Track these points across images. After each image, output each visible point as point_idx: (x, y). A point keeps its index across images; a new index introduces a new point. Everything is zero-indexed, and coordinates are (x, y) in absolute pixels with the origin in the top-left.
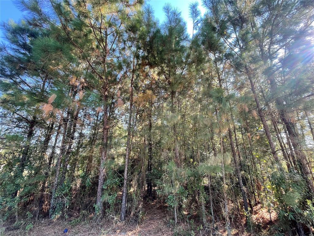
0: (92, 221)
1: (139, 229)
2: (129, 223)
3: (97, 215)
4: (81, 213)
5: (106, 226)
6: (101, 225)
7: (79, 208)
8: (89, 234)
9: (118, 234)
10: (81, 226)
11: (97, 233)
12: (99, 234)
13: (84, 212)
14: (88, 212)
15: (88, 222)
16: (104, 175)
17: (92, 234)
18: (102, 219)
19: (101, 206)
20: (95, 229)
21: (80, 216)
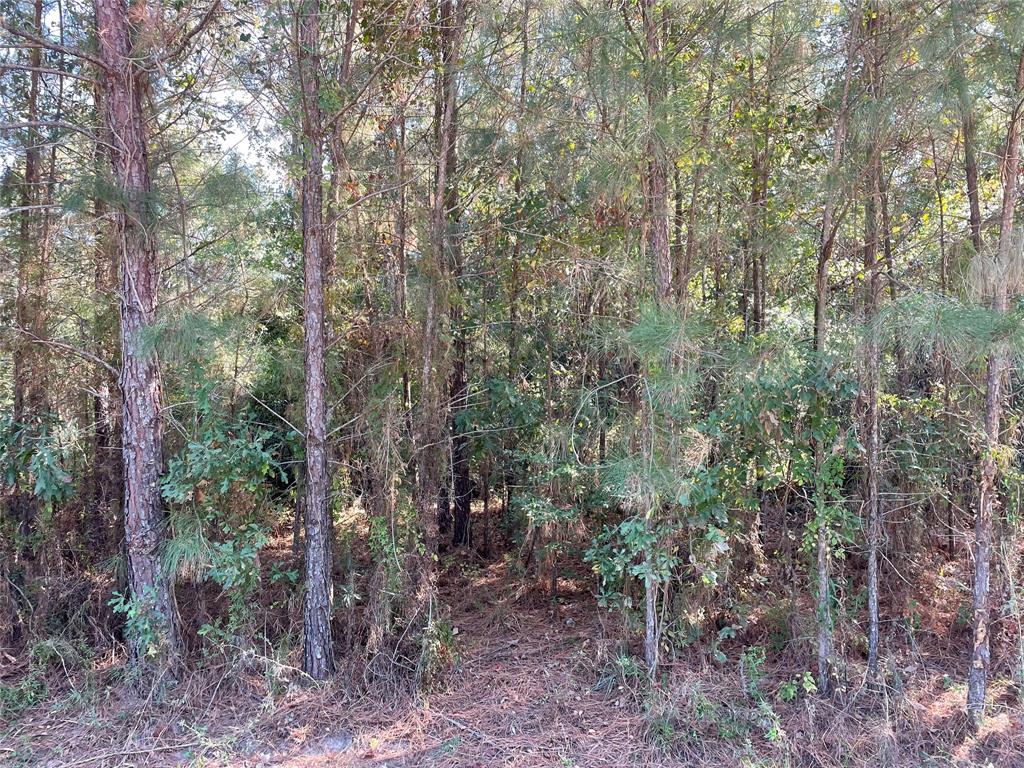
0: (120, 693)
1: (430, 715)
2: (364, 690)
3: (148, 658)
4: (32, 654)
5: (215, 714)
6: (185, 711)
7: (17, 629)
8: (113, 760)
9: (303, 747)
10: (51, 724)
11: (167, 751)
12: (178, 755)
13: (49, 643)
14: (83, 646)
15: (95, 698)
16: (156, 420)
17: (132, 758)
18: (179, 674)
19: (163, 608)
20: (149, 731)
21: (31, 667)
